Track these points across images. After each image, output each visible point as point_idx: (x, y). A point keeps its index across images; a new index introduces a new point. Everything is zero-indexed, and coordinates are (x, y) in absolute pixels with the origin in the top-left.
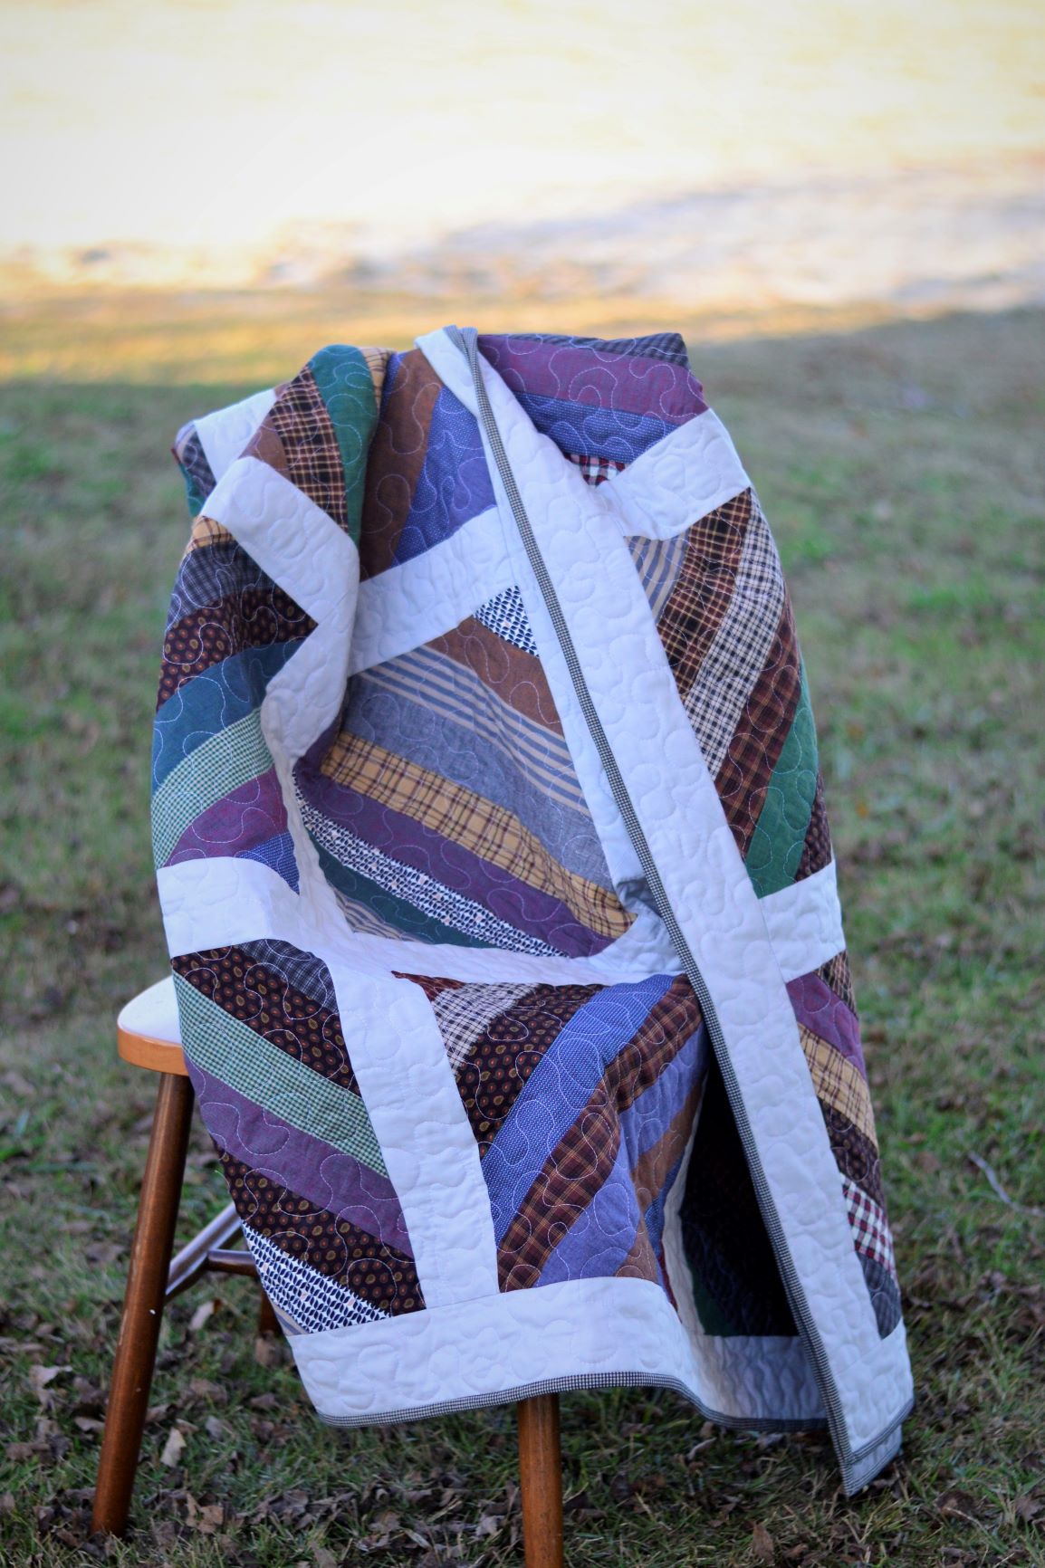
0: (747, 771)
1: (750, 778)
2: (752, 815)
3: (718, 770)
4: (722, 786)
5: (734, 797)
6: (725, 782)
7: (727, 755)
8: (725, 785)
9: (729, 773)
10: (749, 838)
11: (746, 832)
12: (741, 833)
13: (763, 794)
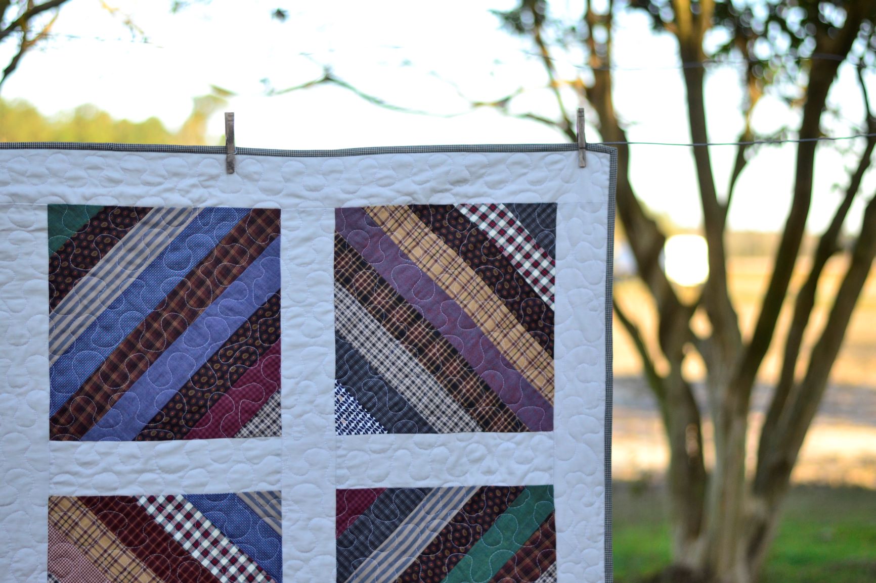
0: (534, 560)
1: (533, 555)
2: (539, 534)
3: (551, 566)
4: (552, 556)
5: (547, 547)
6: (550, 559)
7: (542, 573)
8: (550, 556)
9: (546, 562)
10: (546, 521)
11: (547, 526)
12: (550, 526)
13: (528, 543)
